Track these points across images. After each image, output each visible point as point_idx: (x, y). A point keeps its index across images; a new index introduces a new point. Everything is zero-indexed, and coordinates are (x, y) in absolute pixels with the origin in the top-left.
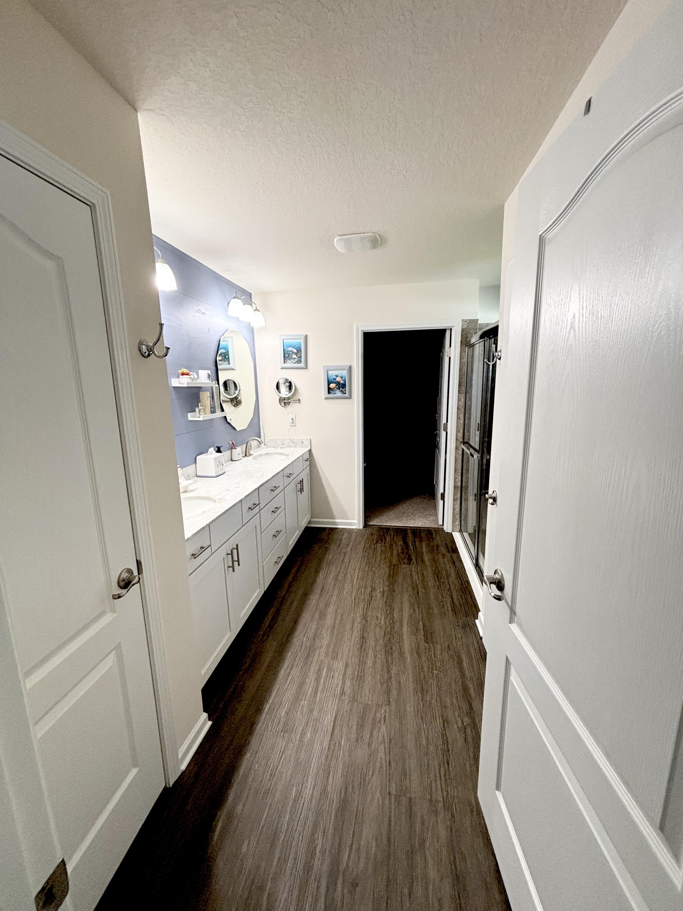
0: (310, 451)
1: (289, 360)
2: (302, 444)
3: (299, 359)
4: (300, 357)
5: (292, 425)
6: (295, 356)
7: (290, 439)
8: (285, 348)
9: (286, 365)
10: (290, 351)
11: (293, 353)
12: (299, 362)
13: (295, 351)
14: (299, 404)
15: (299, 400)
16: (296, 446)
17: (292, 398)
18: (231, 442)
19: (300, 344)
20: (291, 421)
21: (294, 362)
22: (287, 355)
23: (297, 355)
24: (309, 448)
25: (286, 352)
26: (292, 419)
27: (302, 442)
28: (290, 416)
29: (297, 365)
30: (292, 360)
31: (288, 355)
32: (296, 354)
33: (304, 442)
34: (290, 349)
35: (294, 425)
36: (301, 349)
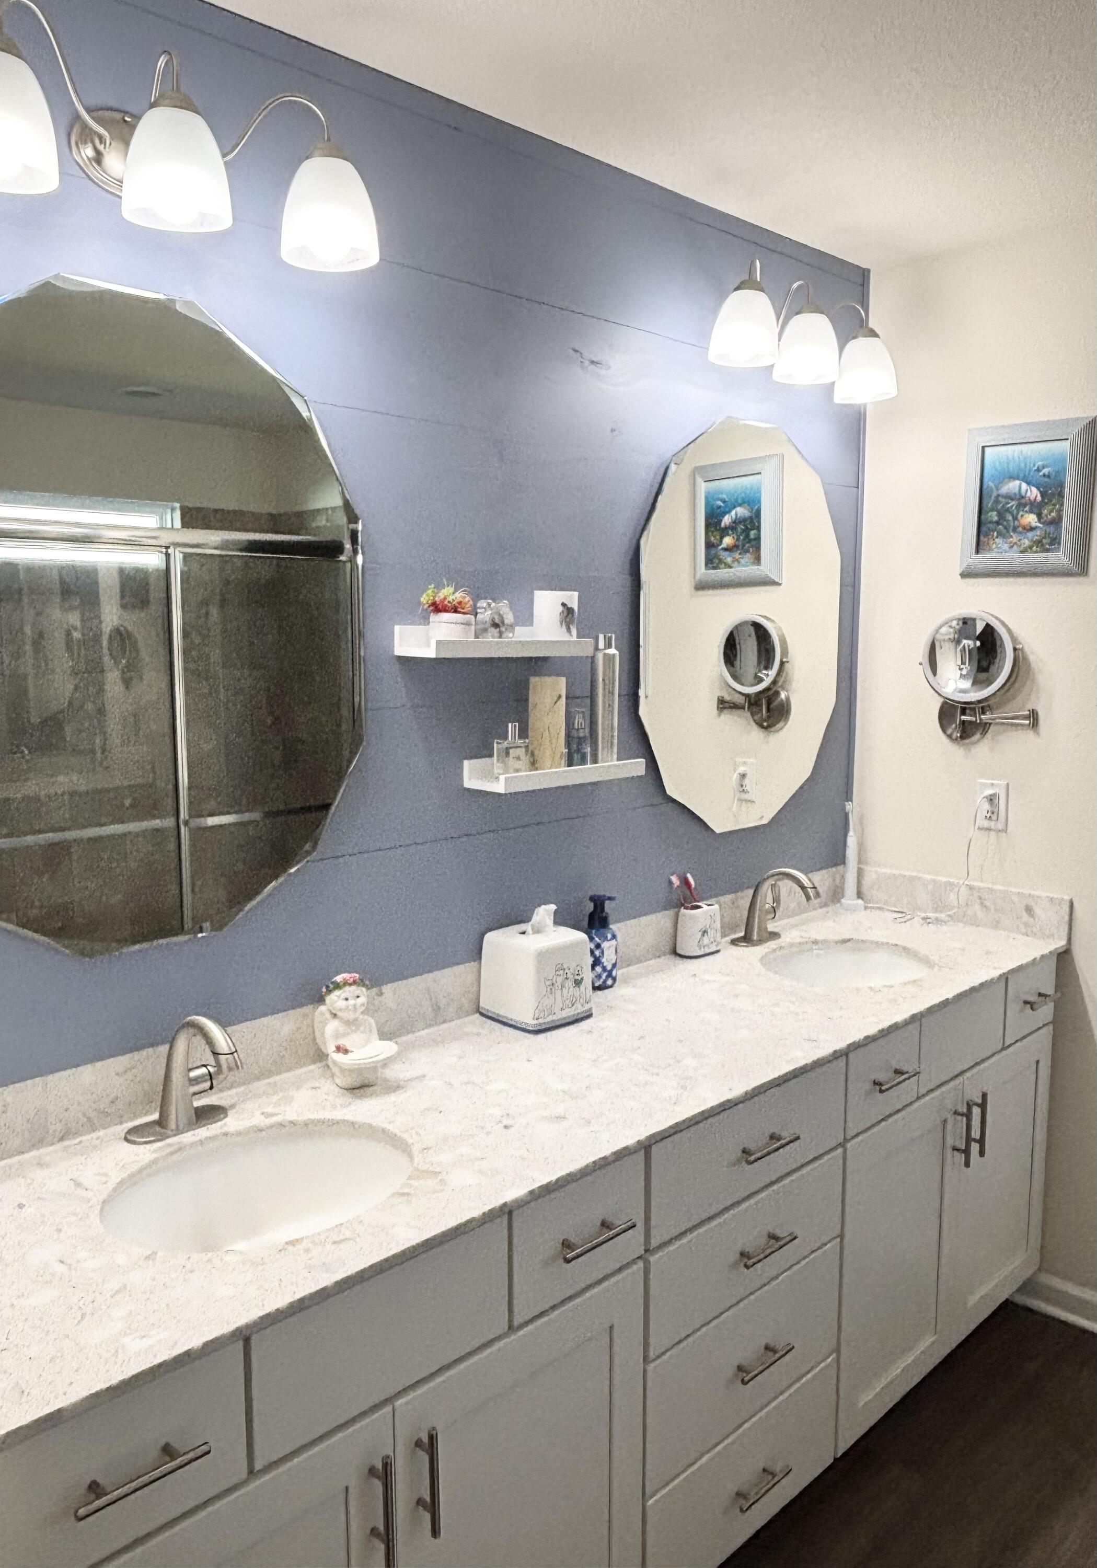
0: (1064, 958)
1: (1000, 534)
2: (1025, 917)
3: (1051, 529)
4: (1057, 522)
5: (986, 824)
6: (1031, 519)
7: (971, 888)
8: (988, 483)
9: (988, 559)
10: (1010, 497)
11: (1021, 506)
12: (1049, 542)
13: (1033, 493)
14: (1030, 734)
15: (1033, 718)
16: (996, 925)
17: (1000, 705)
18: (675, 880)
19: (1060, 461)
20: (986, 806)
21: (1027, 543)
22: (994, 516)
23: (1039, 516)
24: (1061, 943)
25: (989, 504)
26: (991, 799)
27: (1029, 910)
28: (984, 785)
29: (1037, 558)
30: (1015, 538)
31: (1001, 515)
32: (1037, 508)
33: (1037, 910)
34: (1013, 486)
35: (1000, 826)
36: (1062, 485)
